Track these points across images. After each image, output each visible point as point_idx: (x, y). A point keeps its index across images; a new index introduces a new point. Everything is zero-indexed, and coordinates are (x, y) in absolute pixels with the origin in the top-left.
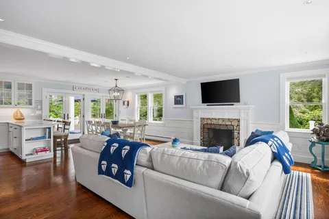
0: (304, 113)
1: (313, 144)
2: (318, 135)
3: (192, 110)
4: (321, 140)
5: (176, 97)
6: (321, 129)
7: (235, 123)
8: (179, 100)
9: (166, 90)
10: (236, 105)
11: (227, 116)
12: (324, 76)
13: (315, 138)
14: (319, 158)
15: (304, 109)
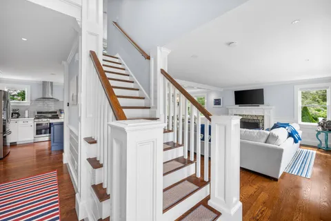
0: (319, 111)
1: (319, 132)
2: (322, 127)
3: (228, 109)
4: (324, 130)
5: (216, 100)
6: (324, 123)
7: (260, 118)
8: (217, 102)
9: (208, 95)
10: (261, 106)
11: (254, 114)
12: (328, 87)
13: (320, 129)
14: (324, 142)
15: (319, 108)
